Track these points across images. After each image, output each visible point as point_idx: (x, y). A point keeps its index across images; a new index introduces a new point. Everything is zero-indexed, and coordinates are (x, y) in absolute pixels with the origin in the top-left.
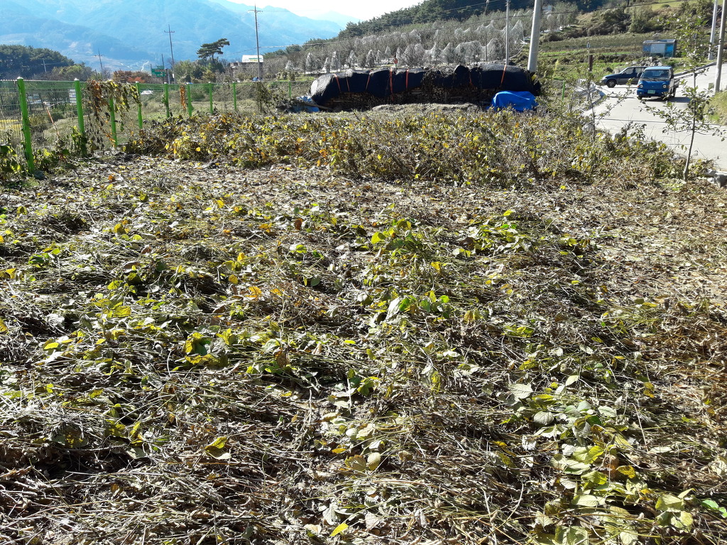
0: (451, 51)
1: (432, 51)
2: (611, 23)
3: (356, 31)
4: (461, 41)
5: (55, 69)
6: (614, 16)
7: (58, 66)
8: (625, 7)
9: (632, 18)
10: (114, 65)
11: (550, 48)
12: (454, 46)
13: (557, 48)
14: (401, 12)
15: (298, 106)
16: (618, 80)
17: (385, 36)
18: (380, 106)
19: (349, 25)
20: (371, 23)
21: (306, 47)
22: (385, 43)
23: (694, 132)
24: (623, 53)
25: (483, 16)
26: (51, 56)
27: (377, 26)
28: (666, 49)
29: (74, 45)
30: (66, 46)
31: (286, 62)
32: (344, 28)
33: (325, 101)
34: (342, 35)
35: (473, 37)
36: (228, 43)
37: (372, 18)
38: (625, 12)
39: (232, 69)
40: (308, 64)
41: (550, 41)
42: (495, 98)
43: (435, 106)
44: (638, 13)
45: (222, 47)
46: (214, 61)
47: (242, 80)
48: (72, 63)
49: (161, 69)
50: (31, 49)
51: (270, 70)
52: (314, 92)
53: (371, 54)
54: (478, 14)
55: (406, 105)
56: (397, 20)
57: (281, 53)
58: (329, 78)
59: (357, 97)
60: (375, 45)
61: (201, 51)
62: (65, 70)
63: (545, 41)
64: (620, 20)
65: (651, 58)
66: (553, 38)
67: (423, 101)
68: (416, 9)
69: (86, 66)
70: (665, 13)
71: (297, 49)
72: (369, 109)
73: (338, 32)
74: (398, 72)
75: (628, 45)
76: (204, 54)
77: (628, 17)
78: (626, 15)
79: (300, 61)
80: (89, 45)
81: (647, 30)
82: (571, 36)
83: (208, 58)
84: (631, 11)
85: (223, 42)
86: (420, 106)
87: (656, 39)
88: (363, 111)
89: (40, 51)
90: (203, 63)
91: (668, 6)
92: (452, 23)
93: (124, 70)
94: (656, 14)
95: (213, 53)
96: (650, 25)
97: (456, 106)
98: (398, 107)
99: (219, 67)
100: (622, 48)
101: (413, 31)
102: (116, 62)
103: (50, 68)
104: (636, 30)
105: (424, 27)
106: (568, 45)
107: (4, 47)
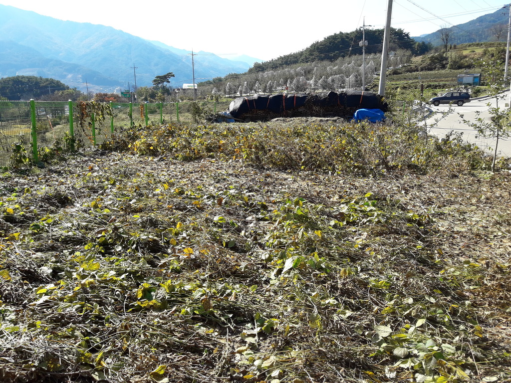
0: (325, 82)
1: (312, 82)
2: (435, 63)
3: (260, 68)
4: (331, 75)
5: (56, 92)
6: (436, 58)
7: (59, 90)
8: (444, 53)
9: (449, 60)
10: (96, 89)
11: (393, 79)
12: (327, 78)
13: (398, 79)
14: (290, 56)
15: (220, 119)
16: (441, 101)
17: (280, 71)
18: (276, 119)
19: (255, 64)
20: (270, 63)
21: (226, 79)
22: (280, 77)
23: (498, 138)
24: (444, 83)
25: (347, 59)
26: (54, 83)
27: (274, 65)
28: (474, 80)
29: (70, 76)
30: (64, 77)
31: (212, 89)
32: (252, 66)
33: (239, 115)
34: (251, 71)
35: (340, 72)
36: (173, 76)
37: (271, 60)
38: (444, 55)
39: (176, 93)
40: (227, 90)
41: (393, 74)
42: (356, 114)
43: (314, 118)
44: (453, 57)
45: (170, 78)
46: (164, 87)
47: (182, 100)
48: (68, 88)
49: (128, 92)
50: (41, 78)
51: (201, 94)
52: (231, 109)
53: (270, 84)
54: (343, 57)
55: (294, 118)
56: (288, 61)
57: (209, 83)
58: (242, 100)
59: (260, 112)
60: (273, 78)
61: (155, 81)
62: (63, 93)
63: (390, 74)
64: (441, 61)
65: (463, 86)
66: (395, 73)
67: (306, 115)
68: (301, 54)
69: (77, 90)
70: (472, 56)
71: (220, 80)
72: (269, 120)
73: (248, 69)
74: (289, 96)
75: (447, 77)
76: (157, 82)
77: (446, 59)
78: (445, 57)
79: (222, 88)
80: (80, 76)
81: (460, 67)
82: (407, 71)
83: (160, 85)
84: (448, 55)
85: (170, 75)
86: (304, 119)
87: (466, 73)
88: (264, 122)
89: (47, 80)
90: (156, 88)
91: (474, 51)
92: (325, 63)
93: (102, 93)
94: (466, 57)
95: (164, 82)
96: (462, 64)
97: (328, 118)
98: (288, 119)
99: (167, 91)
100: (443, 79)
101: (299, 68)
102: (97, 87)
103: (53, 91)
104: (452, 68)
105: (306, 66)
106: (405, 77)
107: (23, 77)
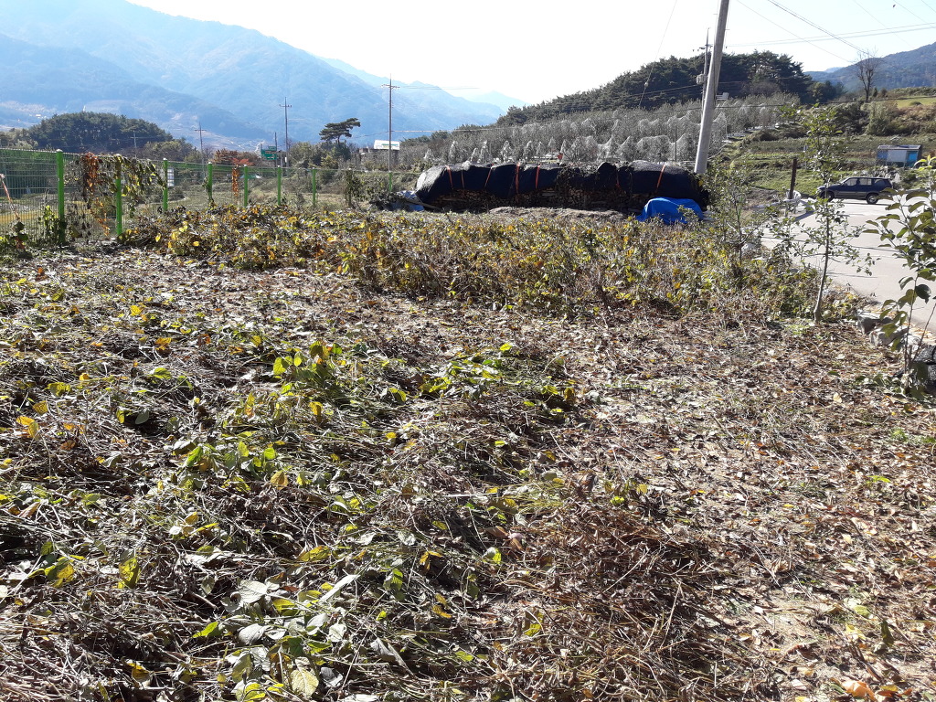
0: (631, 147)
1: (607, 146)
2: (842, 122)
3: (518, 117)
4: (645, 135)
5: (148, 144)
6: (847, 114)
7: (153, 141)
8: (862, 102)
9: (871, 117)
10: (221, 143)
11: (760, 149)
12: (636, 141)
13: (768, 149)
14: (577, 96)
16: (836, 193)
17: (550, 125)
18: (499, 209)
19: (511, 109)
20: (539, 108)
21: (455, 134)
22: (550, 133)
23: (827, 258)
24: (853, 159)
25: (678, 106)
27: (544, 113)
28: (907, 158)
29: (177, 117)
30: (167, 117)
31: (425, 151)
32: (505, 113)
33: (433, 199)
34: (501, 121)
35: (661, 130)
36: (358, 124)
37: (540, 103)
38: (862, 108)
39: (360, 156)
40: (451, 155)
41: (762, 140)
42: (646, 206)
44: (879, 111)
45: (352, 128)
46: (340, 145)
47: (370, 170)
48: (170, 138)
49: (273, 150)
51: (405, 160)
52: (419, 187)
53: (530, 146)
54: (673, 102)
56: (572, 106)
57: (424, 140)
58: (440, 170)
59: (473, 195)
60: (536, 136)
61: (324, 132)
62: (159, 146)
63: (754, 140)
64: (854, 119)
65: (886, 167)
66: (766, 137)
67: (555, 204)
68: (597, 94)
70: (914, 113)
71: (444, 135)
72: (485, 211)
73: (498, 118)
74: (527, 167)
75: (862, 150)
76: (327, 135)
77: (865, 115)
78: (862, 112)
79: (442, 151)
80: (196, 117)
81: (890, 132)
82: (788, 136)
83: (334, 141)
84: (870, 108)
85: (352, 122)
87: (895, 143)
89: (134, 122)
90: (327, 147)
91: (918, 104)
92: (638, 112)
93: (229, 149)
94: (902, 113)
95: (339, 135)
96: (893, 127)
99: (345, 152)
100: (854, 153)
101: (586, 121)
102: (224, 140)
103: (141, 144)
104: (874, 132)
105: (601, 116)
106: (783, 146)
107: (92, 115)
